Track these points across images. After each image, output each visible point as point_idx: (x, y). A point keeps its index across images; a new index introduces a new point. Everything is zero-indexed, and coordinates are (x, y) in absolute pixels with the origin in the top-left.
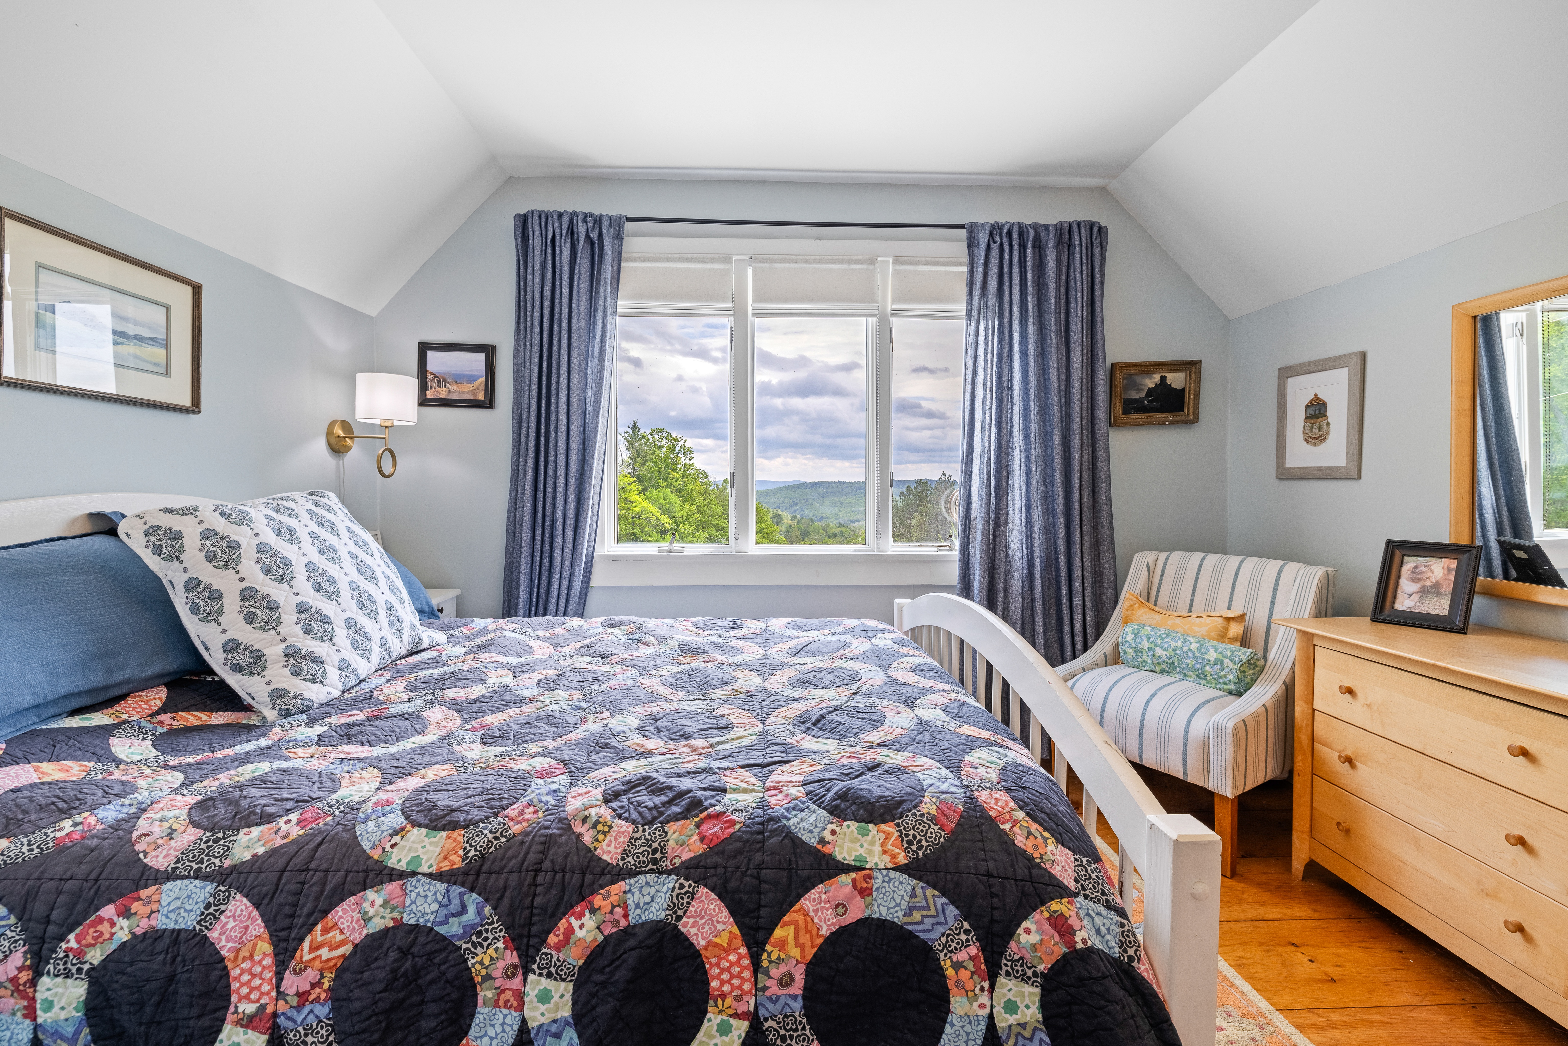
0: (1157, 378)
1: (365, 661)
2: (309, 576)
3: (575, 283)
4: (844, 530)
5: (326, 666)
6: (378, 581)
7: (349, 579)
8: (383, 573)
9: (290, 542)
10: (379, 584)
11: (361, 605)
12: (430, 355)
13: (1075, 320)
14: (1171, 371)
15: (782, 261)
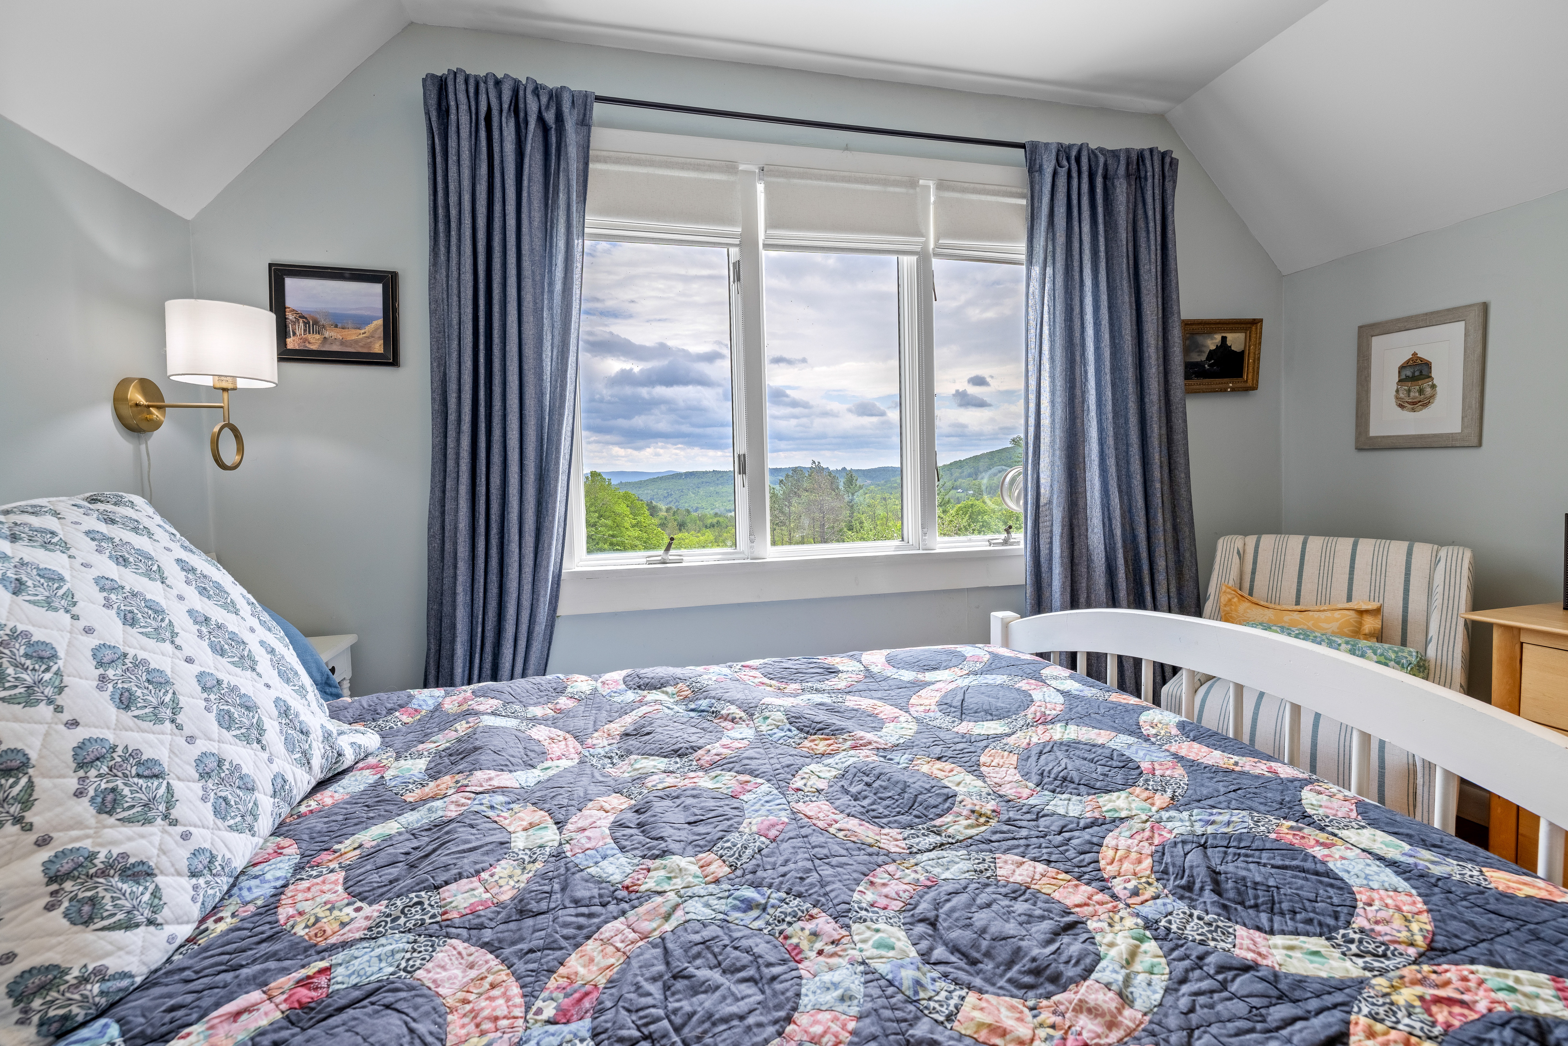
0: (1218, 338)
1: (245, 837)
2: (103, 679)
3: (525, 183)
4: (721, 519)
5: (160, 879)
6: (255, 662)
7: (195, 669)
8: (262, 643)
9: (49, 604)
10: (259, 668)
11: (226, 721)
12: (290, 283)
13: (1147, 267)
14: (1232, 331)
15: (802, 176)
